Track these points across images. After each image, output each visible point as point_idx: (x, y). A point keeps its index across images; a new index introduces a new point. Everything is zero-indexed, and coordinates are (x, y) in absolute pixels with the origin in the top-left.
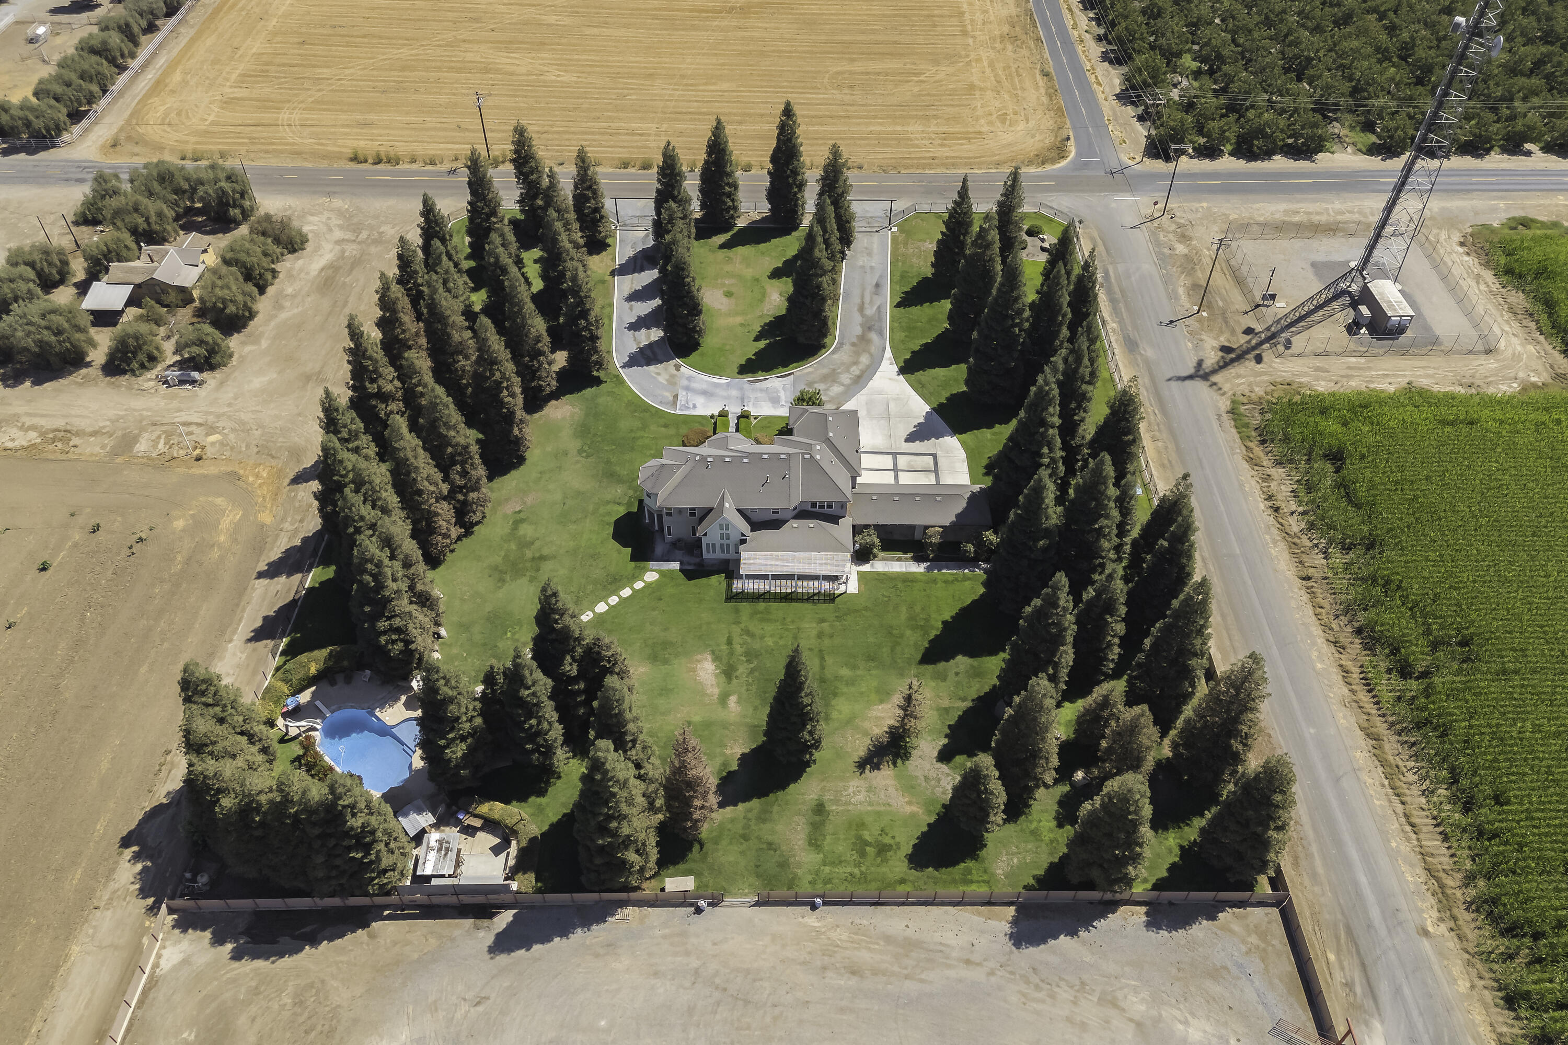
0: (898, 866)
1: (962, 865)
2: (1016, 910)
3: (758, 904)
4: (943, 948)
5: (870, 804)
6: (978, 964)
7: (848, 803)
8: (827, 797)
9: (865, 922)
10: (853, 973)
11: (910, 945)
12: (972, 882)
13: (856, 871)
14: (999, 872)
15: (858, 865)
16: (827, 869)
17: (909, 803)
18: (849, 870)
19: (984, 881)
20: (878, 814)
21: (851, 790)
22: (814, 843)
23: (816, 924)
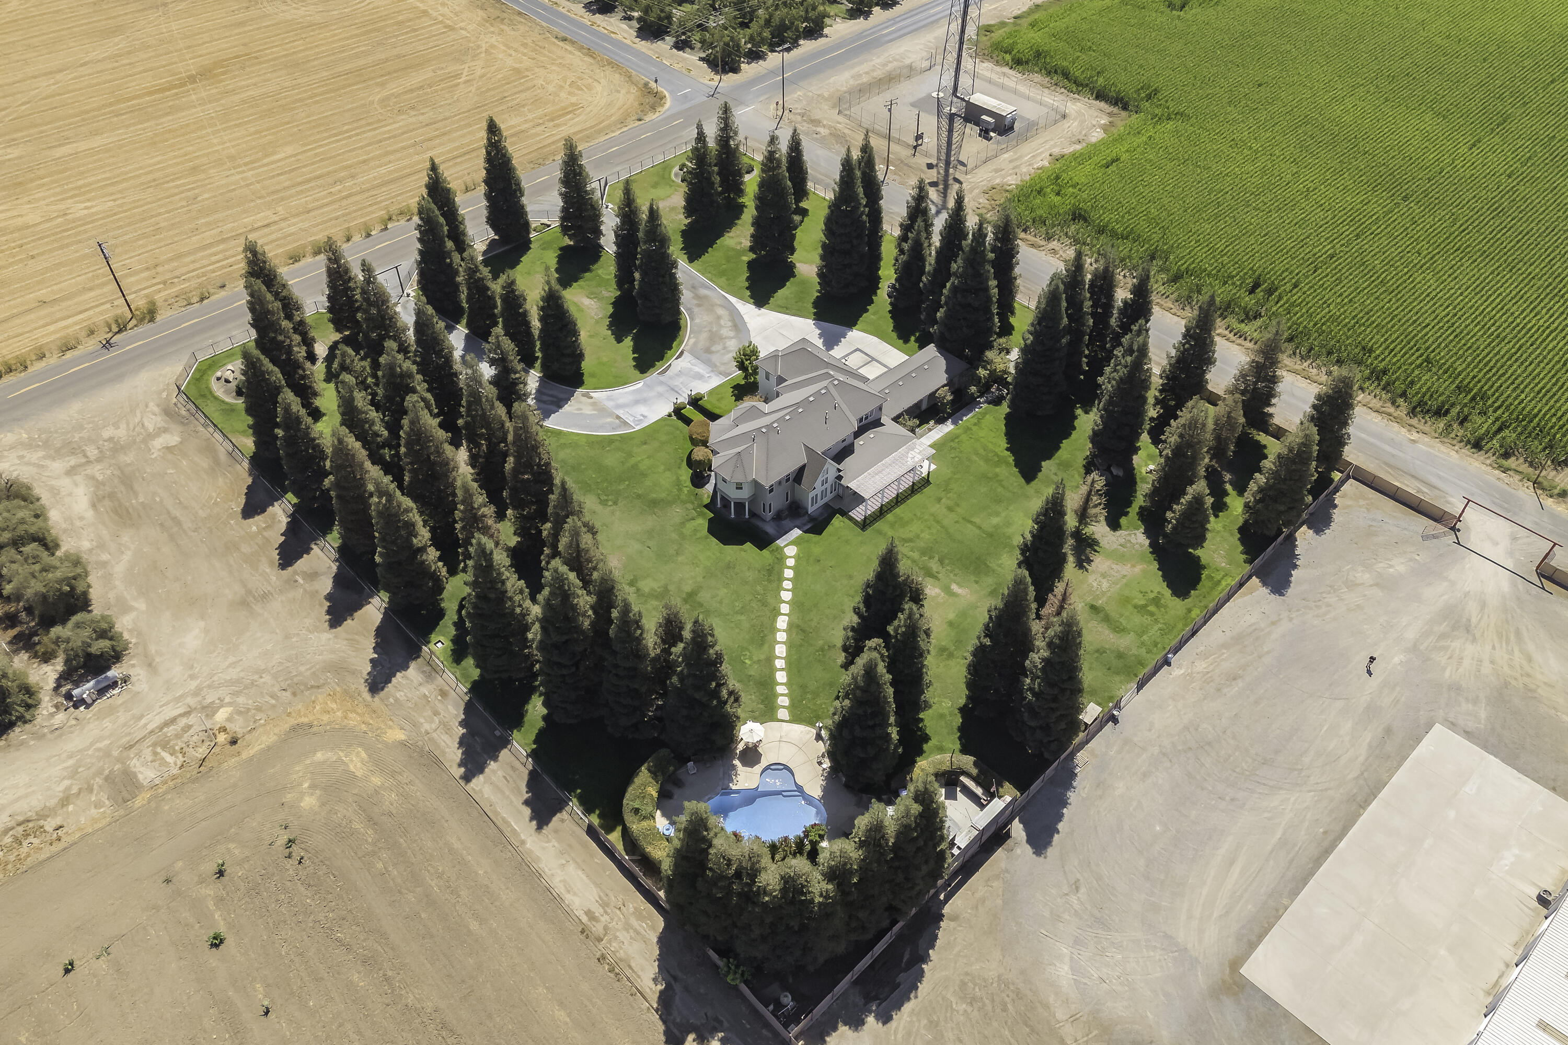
0: (1176, 605)
1: (1203, 576)
2: (1257, 577)
3: (1140, 687)
4: (1254, 627)
5: (1115, 583)
6: (1280, 620)
7: (1104, 593)
8: (1089, 599)
9: (1202, 648)
10: (1234, 679)
11: (1238, 639)
12: (1219, 582)
13: (1160, 626)
14: (1223, 564)
15: (1156, 621)
16: (1145, 637)
17: (1133, 566)
18: (1156, 628)
19: (1224, 576)
20: (1126, 585)
21: (1095, 584)
22: (1118, 629)
23: (1182, 672)
